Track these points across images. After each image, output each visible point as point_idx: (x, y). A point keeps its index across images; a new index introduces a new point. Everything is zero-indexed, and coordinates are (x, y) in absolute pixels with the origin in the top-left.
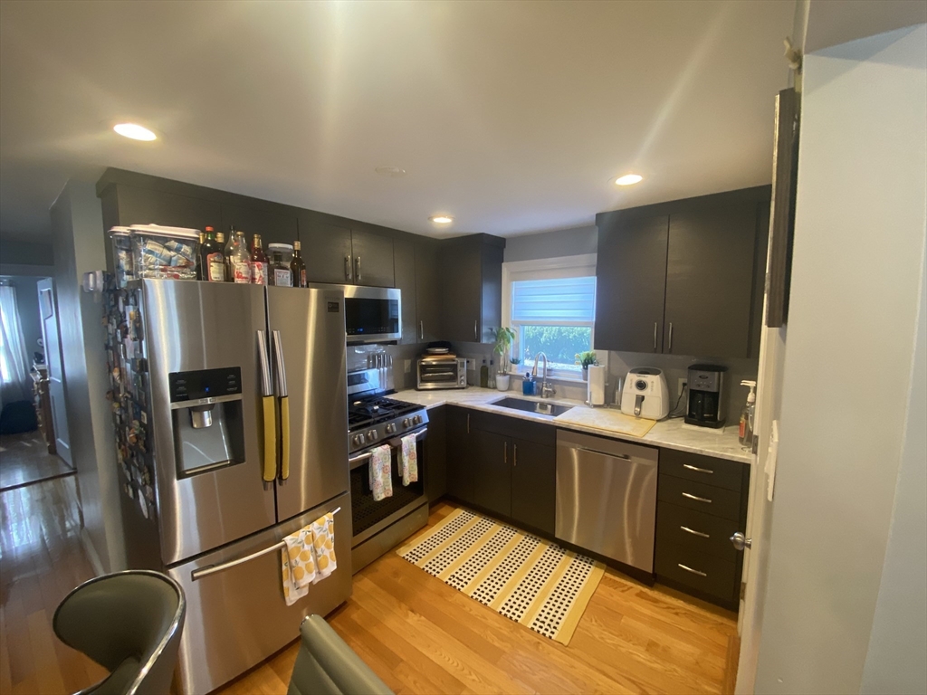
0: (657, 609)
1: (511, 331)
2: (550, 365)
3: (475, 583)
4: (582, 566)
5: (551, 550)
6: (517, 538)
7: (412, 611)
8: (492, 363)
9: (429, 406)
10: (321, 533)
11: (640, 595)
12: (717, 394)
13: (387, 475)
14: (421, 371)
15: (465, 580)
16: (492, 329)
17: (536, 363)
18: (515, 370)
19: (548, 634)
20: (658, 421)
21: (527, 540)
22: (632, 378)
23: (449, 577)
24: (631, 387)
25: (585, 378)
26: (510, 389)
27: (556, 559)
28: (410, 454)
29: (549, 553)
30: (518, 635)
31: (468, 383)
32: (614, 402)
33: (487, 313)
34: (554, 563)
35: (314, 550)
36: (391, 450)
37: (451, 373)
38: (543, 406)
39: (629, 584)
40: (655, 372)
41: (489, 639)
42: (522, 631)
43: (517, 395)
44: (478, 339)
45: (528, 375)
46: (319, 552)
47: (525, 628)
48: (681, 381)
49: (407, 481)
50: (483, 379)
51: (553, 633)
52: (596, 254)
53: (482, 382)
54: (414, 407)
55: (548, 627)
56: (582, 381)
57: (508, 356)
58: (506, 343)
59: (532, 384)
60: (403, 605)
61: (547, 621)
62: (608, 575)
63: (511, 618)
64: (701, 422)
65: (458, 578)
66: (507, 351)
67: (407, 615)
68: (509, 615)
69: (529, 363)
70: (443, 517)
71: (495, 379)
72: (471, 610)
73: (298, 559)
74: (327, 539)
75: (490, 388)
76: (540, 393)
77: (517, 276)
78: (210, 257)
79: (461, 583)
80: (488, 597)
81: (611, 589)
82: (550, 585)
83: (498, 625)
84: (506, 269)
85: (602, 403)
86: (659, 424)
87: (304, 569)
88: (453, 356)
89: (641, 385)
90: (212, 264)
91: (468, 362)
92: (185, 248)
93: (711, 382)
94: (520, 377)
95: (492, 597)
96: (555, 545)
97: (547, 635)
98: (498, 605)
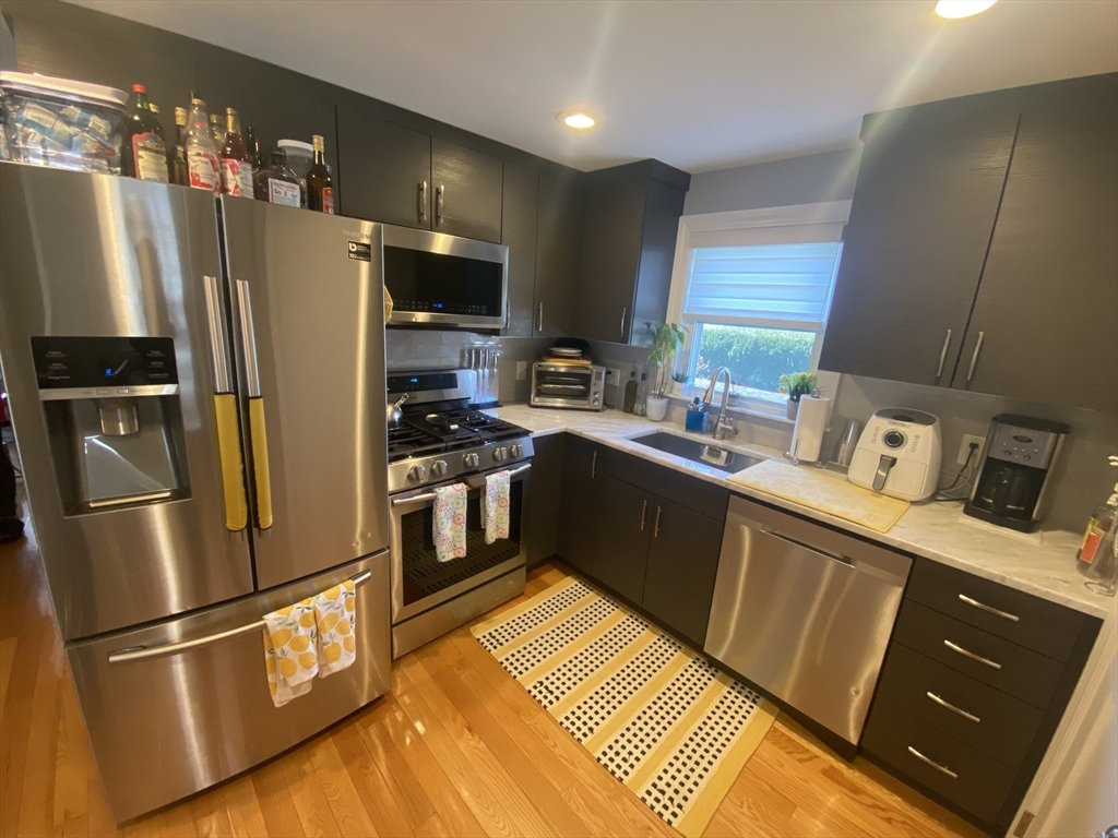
0: (853, 804)
1: (680, 329)
2: (734, 389)
3: (570, 701)
4: (740, 702)
5: (695, 667)
6: (646, 638)
7: (470, 730)
8: (644, 377)
9: (537, 433)
10: (331, 611)
11: (829, 773)
12: (1043, 472)
13: (459, 528)
14: (538, 378)
15: (557, 693)
16: (649, 325)
17: (713, 385)
18: (679, 392)
19: (667, 815)
20: (912, 503)
21: (660, 643)
22: (878, 426)
23: (534, 683)
24: (874, 441)
25: (792, 416)
26: (666, 418)
27: (700, 684)
28: (499, 500)
29: (691, 671)
30: (619, 807)
31: (605, 404)
32: (835, 458)
33: (644, 297)
34: (696, 689)
35: (317, 634)
36: (468, 492)
37: (581, 387)
38: (714, 451)
39: (814, 749)
40: (925, 420)
41: (572, 805)
42: (626, 800)
43: (676, 429)
44: (625, 339)
45: (697, 401)
46: (326, 637)
47: (632, 796)
48: (968, 439)
49: (492, 536)
50: (628, 401)
51: (674, 814)
52: (850, 202)
53: (626, 404)
54: (517, 431)
55: (669, 803)
56: (785, 419)
57: (669, 369)
58: (670, 347)
59: (701, 415)
60: (459, 717)
61: (670, 792)
62: (778, 725)
63: (613, 773)
64: (1000, 517)
65: (546, 688)
66: (669, 360)
67: (460, 735)
68: (612, 766)
69: (703, 383)
70: (546, 586)
71: (645, 402)
72: (555, 745)
73: (286, 647)
74: (340, 620)
75: (636, 414)
76: (712, 431)
77: (702, 240)
78: (139, 141)
79: (551, 697)
80: (585, 729)
81: (782, 752)
82: (685, 726)
83: (591, 782)
84: (684, 224)
85: (813, 458)
86: (914, 508)
87: (297, 662)
88: (586, 363)
89: (894, 440)
90: (141, 153)
91: (608, 373)
92: (95, 121)
93: (1036, 449)
94: (684, 403)
95: (591, 729)
96: (702, 660)
97: (665, 818)
98: (597, 745)
